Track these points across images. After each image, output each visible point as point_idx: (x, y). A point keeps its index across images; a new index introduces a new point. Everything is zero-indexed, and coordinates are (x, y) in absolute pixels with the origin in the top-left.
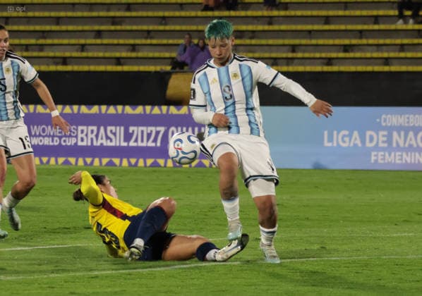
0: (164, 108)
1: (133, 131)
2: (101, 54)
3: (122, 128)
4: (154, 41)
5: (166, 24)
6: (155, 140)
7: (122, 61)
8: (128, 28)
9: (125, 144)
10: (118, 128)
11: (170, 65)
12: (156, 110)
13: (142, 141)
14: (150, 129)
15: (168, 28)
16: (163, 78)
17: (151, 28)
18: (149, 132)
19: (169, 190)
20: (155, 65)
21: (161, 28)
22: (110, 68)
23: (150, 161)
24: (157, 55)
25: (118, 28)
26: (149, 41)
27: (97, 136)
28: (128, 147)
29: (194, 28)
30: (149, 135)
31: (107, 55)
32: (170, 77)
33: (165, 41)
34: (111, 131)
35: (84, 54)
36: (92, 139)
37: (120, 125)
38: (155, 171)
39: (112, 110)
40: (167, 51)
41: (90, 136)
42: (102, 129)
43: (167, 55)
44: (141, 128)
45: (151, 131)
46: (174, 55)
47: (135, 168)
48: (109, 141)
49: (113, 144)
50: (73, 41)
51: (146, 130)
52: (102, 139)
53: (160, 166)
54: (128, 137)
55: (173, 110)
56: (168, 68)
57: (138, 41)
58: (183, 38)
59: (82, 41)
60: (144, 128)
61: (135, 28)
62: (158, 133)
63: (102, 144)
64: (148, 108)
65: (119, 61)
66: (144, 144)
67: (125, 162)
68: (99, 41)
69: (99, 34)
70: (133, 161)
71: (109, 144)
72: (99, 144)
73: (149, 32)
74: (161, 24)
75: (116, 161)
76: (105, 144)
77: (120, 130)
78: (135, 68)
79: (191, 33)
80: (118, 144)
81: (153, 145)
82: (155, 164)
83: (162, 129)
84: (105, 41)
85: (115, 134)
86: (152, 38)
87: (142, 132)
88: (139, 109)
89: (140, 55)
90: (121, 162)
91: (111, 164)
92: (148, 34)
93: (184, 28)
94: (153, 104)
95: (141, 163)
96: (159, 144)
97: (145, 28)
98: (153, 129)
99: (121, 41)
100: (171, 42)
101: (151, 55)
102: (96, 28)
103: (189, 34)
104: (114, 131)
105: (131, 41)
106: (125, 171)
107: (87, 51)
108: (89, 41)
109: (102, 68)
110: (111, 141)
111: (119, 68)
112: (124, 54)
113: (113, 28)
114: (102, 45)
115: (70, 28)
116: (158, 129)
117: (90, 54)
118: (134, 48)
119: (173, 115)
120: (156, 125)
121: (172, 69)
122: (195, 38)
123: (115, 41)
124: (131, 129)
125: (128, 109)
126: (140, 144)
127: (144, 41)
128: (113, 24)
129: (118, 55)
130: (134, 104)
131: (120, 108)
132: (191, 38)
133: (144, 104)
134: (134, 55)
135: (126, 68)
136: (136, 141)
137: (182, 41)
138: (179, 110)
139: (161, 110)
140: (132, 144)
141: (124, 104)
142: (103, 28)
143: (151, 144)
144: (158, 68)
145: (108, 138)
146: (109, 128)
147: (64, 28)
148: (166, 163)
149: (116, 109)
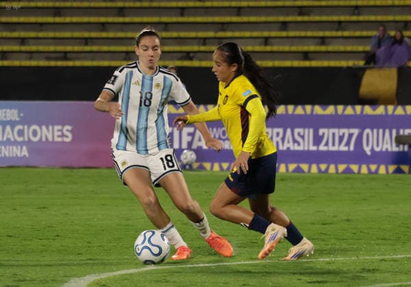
0: (358, 108)
1: (324, 134)
2: (287, 48)
3: (311, 131)
4: (346, 34)
5: (359, 14)
6: (348, 144)
7: (310, 55)
8: (317, 18)
9: (313, 148)
10: (306, 130)
11: (362, 60)
12: (349, 110)
13: (334, 144)
14: (342, 131)
15: (361, 18)
16: (355, 75)
17: (342, 18)
18: (341, 134)
19: (365, 199)
20: (347, 59)
21: (354, 18)
22: (296, 64)
23: (342, 167)
24: (349, 48)
25: (306, 18)
26: (339, 34)
27: (283, 139)
28: (318, 152)
29: (390, 18)
30: (341, 138)
31: (294, 48)
32: (363, 74)
33: (358, 34)
34: (299, 134)
35: (268, 48)
36: (277, 143)
37: (309, 128)
38: (348, 178)
39: (300, 110)
40: (360, 44)
41: (275, 139)
42: (289, 131)
43: (360, 48)
44: (332, 131)
45: (344, 134)
46: (368, 48)
47: (324, 175)
48: (296, 145)
49: (300, 148)
50: (255, 34)
51: (338, 132)
52: (289, 142)
53: (354, 173)
54: (318, 140)
55: (368, 110)
56: (361, 63)
57: (328, 34)
59: (266, 34)
60: (336, 131)
61: (324, 18)
62: (351, 135)
63: (288, 148)
64: (340, 108)
65: (306, 56)
66: (335, 148)
67: (314, 169)
68: (284, 34)
69: (284, 26)
70: (323, 167)
71: (297, 148)
72: (285, 148)
73: (340, 23)
74: (354, 14)
75: (305, 167)
76: (292, 148)
77: (309, 133)
78: (325, 64)
79: (386, 24)
80: (306, 148)
81: (346, 149)
82: (348, 171)
83: (356, 132)
84: (292, 34)
85: (303, 137)
86: (343, 30)
87: (334, 134)
88: (330, 110)
89: (330, 48)
90: (310, 168)
91: (298, 170)
92: (340, 25)
93: (379, 18)
94: (346, 103)
95: (332, 169)
96: (352, 148)
97: (335, 18)
98: (346, 131)
99: (309, 34)
100: (365, 33)
101: (342, 48)
102: (281, 19)
103: (383, 26)
104: (302, 134)
105: (321, 34)
106: (314, 179)
107: (272, 45)
108: (273, 34)
109: (287, 64)
110: (299, 144)
111: (307, 64)
112: (312, 48)
113: (300, 19)
114: (287, 37)
115: (253, 19)
116: (352, 131)
117: (275, 48)
118: (323, 41)
119: (368, 116)
120: (348, 127)
121: (366, 63)
122: (392, 30)
123: (303, 34)
124: (321, 131)
125: (318, 110)
126: (331, 148)
127: (334, 34)
128: (301, 14)
129: (305, 48)
130: (324, 103)
131: (308, 108)
133: (336, 103)
134: (323, 48)
135: (314, 64)
136: (327, 144)
138: (374, 110)
139: (354, 110)
140: (322, 148)
141: (313, 103)
142: (289, 19)
143: (343, 148)
144: (351, 63)
145: (295, 141)
146: (297, 131)
147: (245, 19)
148: (360, 169)
149: (304, 109)
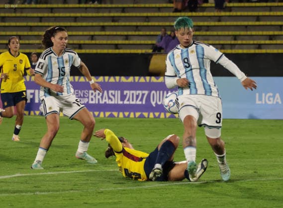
0: (148, 78)
1: (127, 94)
2: (105, 42)
3: (119, 92)
4: (141, 33)
5: (148, 22)
6: (141, 100)
7: (119, 46)
8: (123, 24)
9: (120, 102)
10: (116, 91)
11: (151, 49)
12: (142, 80)
13: (133, 100)
14: (138, 92)
15: (150, 24)
16: (147, 58)
17: (139, 24)
18: (137, 94)
19: (151, 133)
20: (141, 49)
21: (145, 24)
22: (110, 51)
23: (138, 114)
24: (143, 42)
25: (116, 24)
26: (137, 33)
27: (102, 97)
28: (124, 105)
29: (168, 24)
30: (137, 97)
31: (109, 42)
32: (151, 57)
33: (148, 33)
34: (112, 94)
35: (93, 42)
36: (99, 99)
37: (118, 90)
38: (141, 121)
39: (112, 79)
40: (149, 40)
41: (97, 97)
42: (105, 92)
43: (150, 42)
44: (132, 92)
45: (139, 94)
46: (154, 42)
47: (128, 119)
48: (110, 100)
49: (113, 102)
50: (85, 33)
51: (136, 93)
52: (105, 99)
53: (145, 117)
54: (123, 97)
55: (154, 79)
56: (150, 51)
57: (130, 33)
58: (160, 31)
59: (92, 33)
60: (134, 92)
61: (127, 24)
62: (143, 95)
63: (105, 103)
64: (137, 78)
65: (117, 46)
66: (134, 103)
67: (121, 115)
68: (103, 33)
69: (103, 28)
70: (127, 114)
71: (110, 102)
72: (103, 102)
73: (137, 26)
74: (145, 21)
75: (115, 114)
76: (107, 103)
77: (118, 93)
78: (128, 51)
79: (167, 27)
80: (116, 103)
81: (140, 103)
82: (141, 116)
83: (146, 92)
84: (108, 33)
85: (114, 96)
86: (139, 31)
87: (133, 94)
88: (131, 79)
89: (131, 42)
90: (118, 115)
91: (111, 116)
92: (137, 28)
93: (161, 24)
94: (140, 75)
95: (132, 115)
96: (144, 103)
97: (134, 24)
98: (140, 92)
99: (119, 33)
100: (152, 33)
101: (138, 42)
102: (102, 24)
103: (165, 28)
104: (113, 94)
105: (126, 33)
106: (121, 121)
107: (96, 40)
108: (97, 33)
109: (105, 51)
110: (112, 100)
111: (117, 51)
112: (120, 42)
113: (113, 24)
114: (105, 35)
115: (84, 24)
116: (144, 92)
117: (97, 42)
118: (127, 37)
119: (154, 83)
120: (142, 89)
121: (153, 51)
122: (168, 31)
123: (115, 33)
124: (125, 92)
125: (123, 79)
126: (131, 102)
127: (134, 33)
128: (113, 21)
129: (116, 42)
130: (127, 75)
131: (117, 78)
132: (165, 30)
133: (134, 75)
134: (127, 42)
135: (121, 51)
136: (129, 100)
137: (159, 33)
138: (157, 79)
139: (145, 79)
140: (126, 102)
141: (120, 75)
142: (106, 24)
143: (139, 102)
144: (144, 51)
145: (109, 98)
146: (110, 92)
147: (79, 24)
148: (149, 115)
149: (115, 79)
